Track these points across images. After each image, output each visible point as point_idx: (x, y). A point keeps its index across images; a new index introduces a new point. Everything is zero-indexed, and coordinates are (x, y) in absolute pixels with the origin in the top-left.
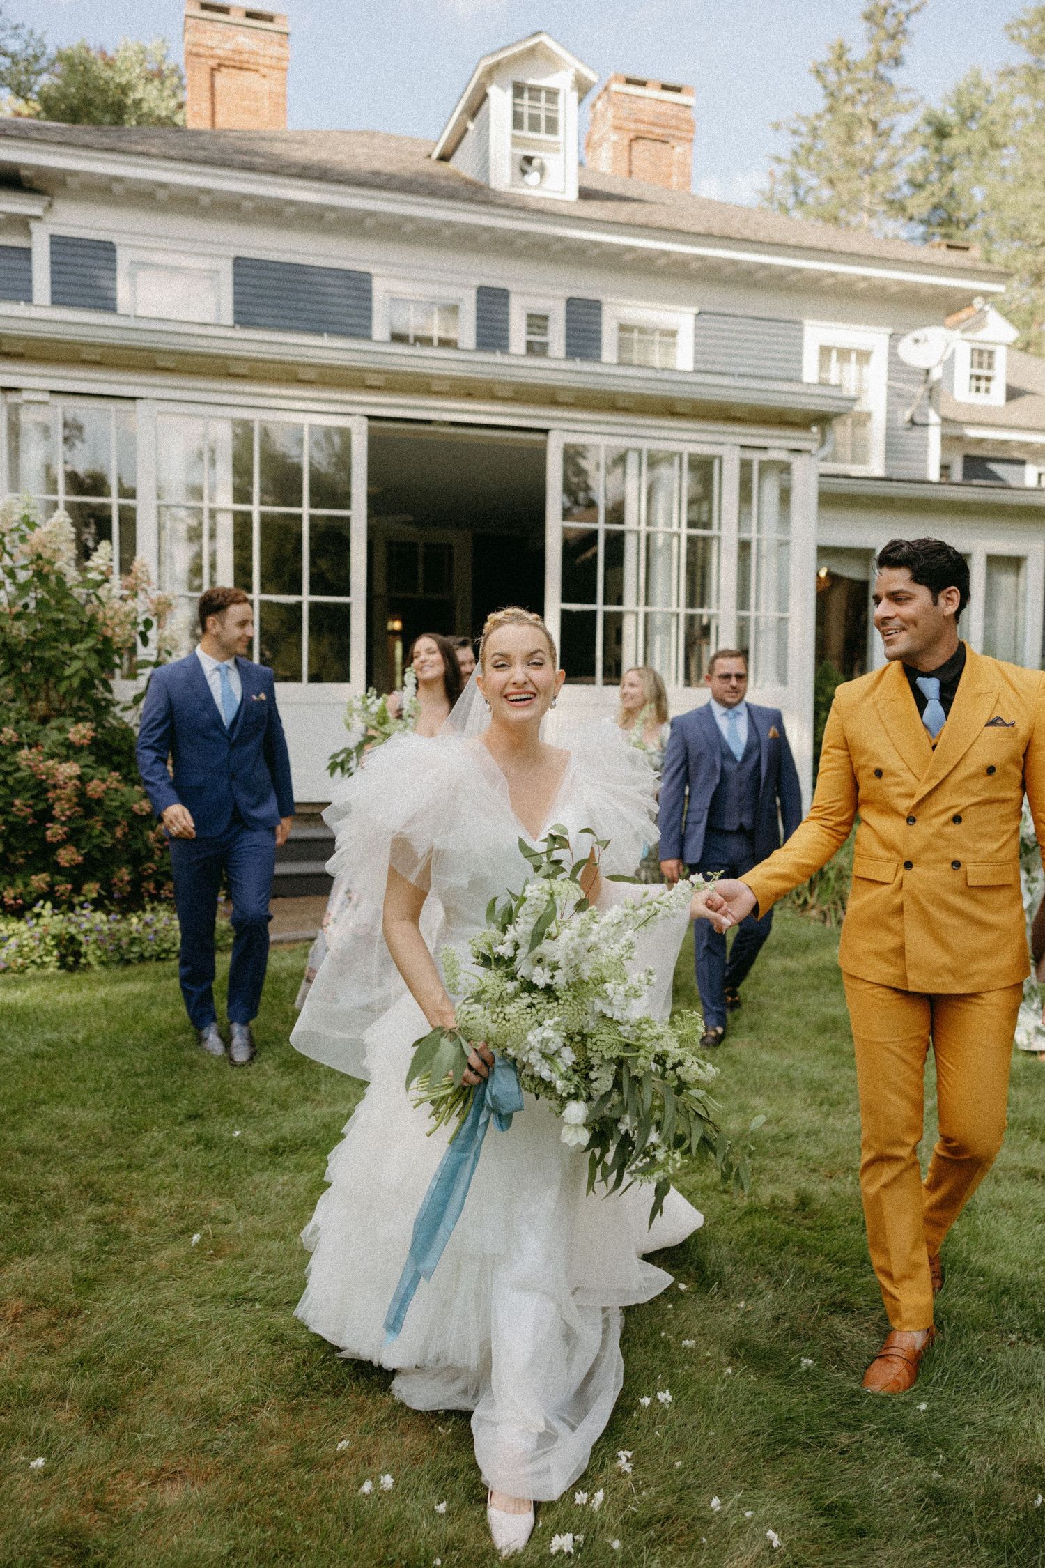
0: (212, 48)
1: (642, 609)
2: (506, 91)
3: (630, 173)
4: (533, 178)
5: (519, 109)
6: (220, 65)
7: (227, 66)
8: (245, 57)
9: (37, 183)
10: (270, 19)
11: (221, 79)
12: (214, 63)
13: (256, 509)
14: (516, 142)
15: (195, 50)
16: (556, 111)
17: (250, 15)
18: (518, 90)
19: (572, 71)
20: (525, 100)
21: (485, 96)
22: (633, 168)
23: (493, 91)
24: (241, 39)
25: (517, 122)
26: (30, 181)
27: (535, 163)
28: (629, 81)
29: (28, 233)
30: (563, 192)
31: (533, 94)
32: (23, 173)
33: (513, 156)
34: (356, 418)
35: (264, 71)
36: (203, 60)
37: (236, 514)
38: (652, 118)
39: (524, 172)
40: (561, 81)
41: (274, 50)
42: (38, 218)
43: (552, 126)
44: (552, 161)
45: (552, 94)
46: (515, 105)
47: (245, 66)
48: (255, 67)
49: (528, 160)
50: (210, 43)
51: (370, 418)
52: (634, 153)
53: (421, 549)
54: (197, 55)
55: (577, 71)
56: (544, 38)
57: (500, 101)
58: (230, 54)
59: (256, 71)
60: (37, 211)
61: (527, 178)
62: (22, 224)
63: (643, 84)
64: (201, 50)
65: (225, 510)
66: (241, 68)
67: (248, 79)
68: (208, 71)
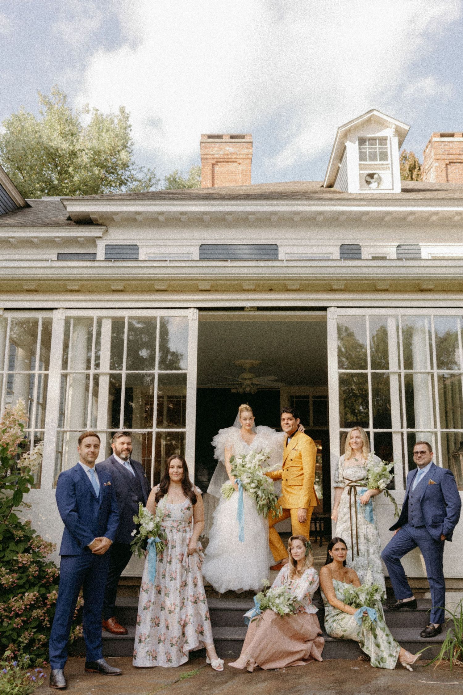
0: (213, 155)
1: (405, 430)
2: (355, 143)
3: (448, 181)
4: (374, 185)
5: (363, 150)
6: (217, 162)
7: (220, 162)
8: (230, 156)
9: (100, 221)
10: (243, 137)
11: (217, 168)
12: (214, 161)
13: (124, 372)
14: (361, 167)
15: (206, 156)
16: (386, 148)
17: (232, 137)
18: (362, 141)
19: (394, 126)
20: (367, 146)
21: (345, 148)
22: (449, 179)
23: (348, 144)
24: (227, 148)
25: (362, 157)
26: (97, 221)
27: (375, 176)
28: (442, 136)
29: (96, 246)
30: (393, 189)
31: (371, 142)
32: (92, 216)
33: (361, 175)
34: (191, 310)
35: (239, 161)
36: (209, 161)
37: (111, 376)
38: (458, 152)
39: (368, 183)
40: (388, 133)
41: (245, 151)
42: (100, 237)
43: (384, 156)
44: (385, 175)
45: (383, 140)
46: (360, 149)
47: (230, 160)
48: (235, 160)
49: (371, 176)
50: (212, 153)
51: (200, 309)
52: (449, 171)
53: (311, 400)
54: (206, 159)
55: (396, 125)
56: (375, 113)
57: (352, 148)
58: (221, 156)
59: (236, 162)
60: (100, 234)
61: (371, 186)
62: (92, 241)
63: (452, 135)
64: (208, 157)
65: (104, 374)
66: (228, 162)
67: (232, 166)
68: (211, 166)
